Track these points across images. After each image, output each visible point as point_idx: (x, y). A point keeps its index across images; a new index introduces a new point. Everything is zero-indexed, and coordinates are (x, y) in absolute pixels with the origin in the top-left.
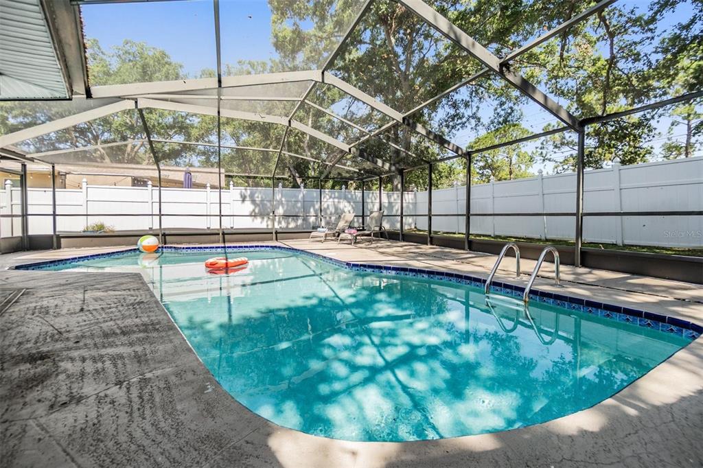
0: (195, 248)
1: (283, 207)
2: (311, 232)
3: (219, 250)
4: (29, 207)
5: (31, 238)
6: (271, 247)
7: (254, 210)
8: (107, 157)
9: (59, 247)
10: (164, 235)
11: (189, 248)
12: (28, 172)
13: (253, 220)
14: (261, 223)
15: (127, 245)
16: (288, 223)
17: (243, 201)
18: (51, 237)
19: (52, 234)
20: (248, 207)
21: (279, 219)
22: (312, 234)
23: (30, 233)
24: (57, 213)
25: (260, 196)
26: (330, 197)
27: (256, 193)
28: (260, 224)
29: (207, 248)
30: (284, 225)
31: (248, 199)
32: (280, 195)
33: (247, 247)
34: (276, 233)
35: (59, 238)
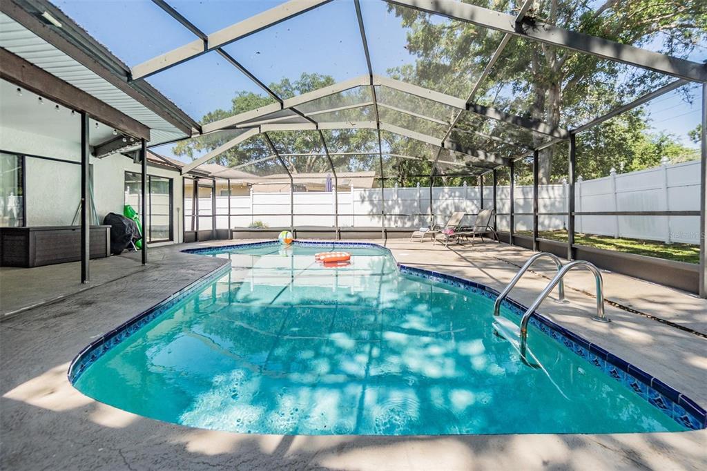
0: (311, 243)
1: (399, 207)
2: (413, 232)
3: (329, 245)
4: (217, 209)
5: (217, 231)
6: (372, 244)
7: (372, 210)
8: (295, 169)
9: (232, 238)
10: (295, 231)
11: (307, 243)
12: (216, 185)
13: (371, 220)
14: (378, 222)
15: (271, 238)
16: (405, 223)
17: (363, 201)
18: (227, 231)
19: (228, 228)
20: (367, 207)
21: (395, 218)
22: (414, 233)
23: (217, 228)
24: (231, 214)
25: (377, 197)
26: (450, 196)
27: (373, 194)
28: (376, 223)
29: (320, 243)
30: (400, 224)
31: (367, 199)
32: (396, 196)
33: (351, 244)
34: (386, 231)
35: (232, 231)
